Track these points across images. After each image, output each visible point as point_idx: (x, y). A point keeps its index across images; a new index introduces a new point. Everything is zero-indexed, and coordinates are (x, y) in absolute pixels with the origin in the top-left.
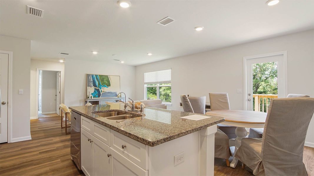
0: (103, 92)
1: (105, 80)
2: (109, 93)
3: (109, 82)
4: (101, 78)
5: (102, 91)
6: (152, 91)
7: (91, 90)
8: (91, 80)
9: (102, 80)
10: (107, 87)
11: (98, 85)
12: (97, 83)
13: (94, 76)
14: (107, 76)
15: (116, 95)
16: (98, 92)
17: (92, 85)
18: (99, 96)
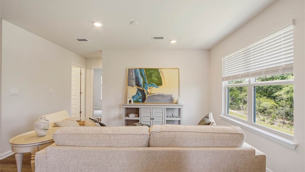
0: (151, 94)
1: (153, 75)
2: (159, 95)
3: (160, 79)
4: (148, 73)
5: (148, 93)
6: (267, 93)
7: (133, 91)
8: (133, 77)
9: (150, 76)
10: (156, 87)
11: (143, 83)
12: (141, 81)
13: (138, 71)
14: (157, 70)
15: (171, 100)
16: (142, 94)
17: (134, 84)
18: (144, 100)
